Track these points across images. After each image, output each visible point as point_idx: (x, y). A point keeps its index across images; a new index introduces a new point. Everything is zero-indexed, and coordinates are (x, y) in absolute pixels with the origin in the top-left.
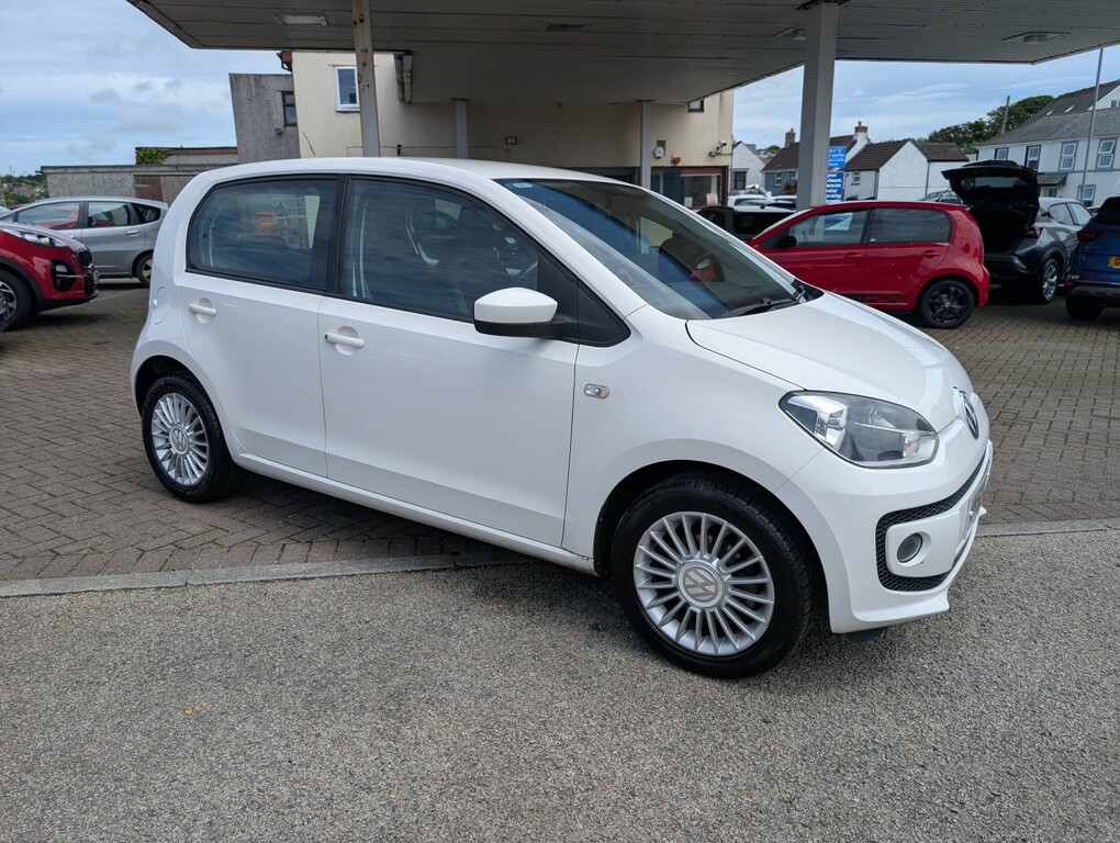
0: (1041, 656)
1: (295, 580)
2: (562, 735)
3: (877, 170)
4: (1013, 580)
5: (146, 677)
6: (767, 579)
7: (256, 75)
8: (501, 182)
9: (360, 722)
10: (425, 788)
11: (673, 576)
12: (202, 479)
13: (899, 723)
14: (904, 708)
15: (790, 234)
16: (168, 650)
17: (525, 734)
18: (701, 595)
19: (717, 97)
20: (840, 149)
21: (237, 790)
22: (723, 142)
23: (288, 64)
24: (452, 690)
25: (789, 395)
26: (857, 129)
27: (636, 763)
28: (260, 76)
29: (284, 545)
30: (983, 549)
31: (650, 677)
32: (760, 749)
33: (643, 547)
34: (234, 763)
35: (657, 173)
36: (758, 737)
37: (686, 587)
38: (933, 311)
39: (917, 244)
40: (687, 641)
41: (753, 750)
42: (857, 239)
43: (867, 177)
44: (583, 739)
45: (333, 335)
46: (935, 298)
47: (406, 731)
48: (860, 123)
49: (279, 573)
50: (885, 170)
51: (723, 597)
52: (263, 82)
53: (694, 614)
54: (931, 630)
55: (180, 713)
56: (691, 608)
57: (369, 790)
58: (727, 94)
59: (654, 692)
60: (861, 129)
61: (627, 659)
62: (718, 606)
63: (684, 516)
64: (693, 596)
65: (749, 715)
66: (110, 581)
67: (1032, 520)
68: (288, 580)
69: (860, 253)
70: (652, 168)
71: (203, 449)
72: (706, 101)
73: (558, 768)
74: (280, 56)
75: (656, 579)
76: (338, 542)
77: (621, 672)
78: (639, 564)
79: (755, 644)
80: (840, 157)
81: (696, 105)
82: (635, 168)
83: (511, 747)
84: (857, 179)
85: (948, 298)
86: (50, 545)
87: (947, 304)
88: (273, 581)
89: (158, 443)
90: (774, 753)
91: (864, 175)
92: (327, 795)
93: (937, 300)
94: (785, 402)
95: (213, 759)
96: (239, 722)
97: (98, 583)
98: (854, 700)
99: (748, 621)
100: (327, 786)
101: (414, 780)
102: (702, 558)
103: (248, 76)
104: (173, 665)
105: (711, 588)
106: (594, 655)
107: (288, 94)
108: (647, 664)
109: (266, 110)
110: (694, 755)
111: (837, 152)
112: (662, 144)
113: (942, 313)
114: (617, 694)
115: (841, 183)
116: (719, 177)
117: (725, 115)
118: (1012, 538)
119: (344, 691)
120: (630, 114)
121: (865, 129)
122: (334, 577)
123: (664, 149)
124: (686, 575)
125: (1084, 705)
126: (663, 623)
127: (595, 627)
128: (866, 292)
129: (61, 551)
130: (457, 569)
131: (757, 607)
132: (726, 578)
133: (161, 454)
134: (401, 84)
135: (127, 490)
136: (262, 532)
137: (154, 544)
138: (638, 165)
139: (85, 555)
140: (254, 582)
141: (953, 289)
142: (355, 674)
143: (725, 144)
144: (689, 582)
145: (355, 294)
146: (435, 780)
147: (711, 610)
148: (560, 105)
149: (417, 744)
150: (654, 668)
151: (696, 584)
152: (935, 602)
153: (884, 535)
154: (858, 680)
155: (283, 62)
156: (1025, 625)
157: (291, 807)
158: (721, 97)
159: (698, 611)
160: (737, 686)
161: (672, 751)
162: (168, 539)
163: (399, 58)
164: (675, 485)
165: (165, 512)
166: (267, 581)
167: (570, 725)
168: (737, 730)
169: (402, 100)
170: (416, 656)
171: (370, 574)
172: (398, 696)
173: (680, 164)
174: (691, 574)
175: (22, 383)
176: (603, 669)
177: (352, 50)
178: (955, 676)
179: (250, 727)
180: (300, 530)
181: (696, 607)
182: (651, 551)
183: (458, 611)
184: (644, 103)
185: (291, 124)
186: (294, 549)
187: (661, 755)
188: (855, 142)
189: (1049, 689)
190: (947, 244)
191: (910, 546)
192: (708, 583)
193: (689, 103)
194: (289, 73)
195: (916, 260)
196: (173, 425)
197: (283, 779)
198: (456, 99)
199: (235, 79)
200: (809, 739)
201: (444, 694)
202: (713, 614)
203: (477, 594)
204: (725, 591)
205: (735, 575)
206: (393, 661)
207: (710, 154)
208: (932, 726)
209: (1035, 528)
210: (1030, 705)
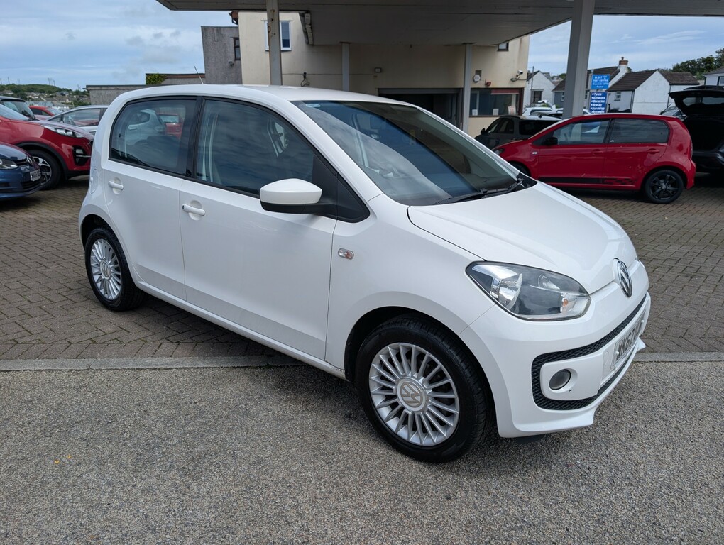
0: (669, 459)
1: (159, 369)
2: (300, 498)
3: (633, 91)
4: (662, 397)
5: (39, 434)
6: (455, 395)
7: (217, 27)
8: (296, 103)
9: (165, 478)
10: (192, 532)
11: (394, 387)
12: (118, 296)
13: (546, 506)
14: (552, 495)
15: (554, 136)
16: (61, 415)
17: (275, 495)
18: (412, 402)
19: (518, 40)
20: (605, 76)
21: (67, 523)
22: (521, 71)
23: (236, 19)
24: (235, 457)
25: (474, 264)
26: (621, 63)
27: (344, 524)
28: (220, 28)
29: (161, 344)
31: (375, 456)
32: (436, 520)
33: (375, 365)
34: (72, 503)
35: (475, 92)
36: (439, 510)
37: (402, 396)
38: (654, 191)
39: (644, 144)
40: (403, 433)
41: (432, 520)
42: (601, 140)
43: (625, 95)
44: (313, 502)
45: (187, 206)
46: (655, 182)
47: (194, 487)
48: (623, 58)
49: (150, 364)
50: (638, 91)
51: (425, 406)
52: (222, 32)
53: (407, 415)
55: (51, 462)
56: (405, 411)
57: (154, 530)
58: (525, 38)
59: (375, 468)
60: (623, 62)
61: (363, 442)
62: (423, 411)
63: (401, 345)
64: (407, 402)
65: (437, 492)
66: (42, 364)
67: (689, 351)
68: (155, 369)
69: (602, 150)
70: (472, 89)
71: (118, 276)
72: (510, 43)
73: (288, 523)
74: (231, 14)
75: (384, 388)
76: (197, 343)
77: (356, 452)
78: (373, 377)
79: (447, 441)
80: (605, 82)
81: (503, 47)
82: (460, 89)
83: (261, 504)
84: (619, 97)
85: (665, 182)
86: (15, 336)
87: (664, 187)
88: (145, 369)
89: (95, 271)
90: (446, 524)
91: (623, 94)
92: (124, 532)
93: (657, 184)
94: (470, 269)
95: (60, 498)
96: (87, 472)
97: (34, 365)
98: (517, 486)
99: (442, 423)
100: (127, 525)
101: (186, 526)
102: (412, 376)
103: (213, 28)
104: (59, 427)
105: (418, 398)
106: (341, 437)
107: (236, 39)
108: (376, 447)
109: (224, 50)
110: (387, 521)
111: (603, 79)
112: (479, 72)
113: (659, 193)
114: (348, 468)
115: (605, 100)
116: (517, 95)
117: (523, 54)
118: (670, 364)
119: (164, 453)
120: (458, 52)
121: (626, 62)
122: (185, 369)
123: (480, 76)
124: (402, 387)
125: (692, 502)
126: (388, 419)
127: (349, 416)
128: (606, 177)
129: (20, 341)
130: (268, 367)
131: (449, 415)
132: (428, 392)
133: (96, 278)
134: (306, 33)
135: (76, 299)
136: (151, 333)
137: (78, 339)
138: (462, 87)
139: (34, 344)
140: (132, 369)
141: (668, 176)
142: (175, 440)
143: (522, 73)
144: (404, 392)
146: (200, 526)
147: (418, 414)
148: (411, 46)
149: (198, 497)
150: (380, 450)
151: (408, 395)
152: (584, 418)
153: (539, 370)
154: (526, 469)
155: (233, 19)
156: (662, 434)
157: (98, 539)
158: (521, 41)
159: (410, 413)
160: (434, 468)
161: (373, 516)
162: (89, 336)
163: (302, 16)
164: (395, 323)
165: (95, 316)
166: (141, 369)
167: (307, 490)
168: (425, 503)
169: (308, 43)
170: (221, 430)
171: (209, 368)
172: (197, 460)
173: (490, 87)
174: (406, 387)
175: (41, 225)
176: (345, 448)
177: (266, 10)
178: (599, 471)
179: (92, 476)
180: (175, 333)
181: (409, 410)
182: (380, 368)
183: (259, 398)
184: (468, 45)
185: (238, 59)
186: (167, 347)
187: (364, 519)
188: (619, 71)
189: (668, 487)
190: (665, 145)
191: (561, 378)
192: (417, 395)
193: (498, 45)
194: (237, 26)
195: (643, 155)
196: (102, 260)
197: (99, 517)
198: (342, 43)
199: (205, 30)
200: (475, 514)
201: (230, 461)
202: (420, 416)
203: (276, 386)
204: (427, 401)
205: (435, 390)
206: (204, 433)
207: (512, 79)
208: (570, 511)
209: (690, 357)
210: (650, 499)
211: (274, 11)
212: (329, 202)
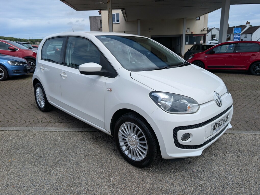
0: (235, 171)
1: (52, 131)
2: (88, 177)
3: (252, 34)
4: (239, 147)
5: (7, 151)
6: (146, 142)
7: (95, 17)
9: (43, 168)
10: (47, 187)
11: (126, 139)
12: (44, 106)
13: (180, 186)
14: (184, 182)
15: (214, 50)
16: (15, 145)
17: (79, 176)
18: (132, 144)
19: (204, 16)
20: (240, 28)
21: (6, 181)
22: (205, 27)
24: (69, 162)
25: (152, 92)
26: (247, 23)
27: (101, 188)
28: (96, 17)
29: (56, 123)
30: (235, 137)
31: (120, 164)
32: (136, 188)
33: (120, 131)
34: (10, 175)
35: (187, 36)
36: (138, 185)
37: (129, 142)
38: (254, 70)
39: (250, 52)
40: (130, 156)
41: (134, 188)
42: (232, 51)
44: (92, 179)
45: (62, 74)
46: (254, 67)
47: (52, 172)
48: (248, 21)
49: (50, 129)
50: (254, 34)
51: (137, 146)
52: (96, 18)
53: (131, 149)
54: (206, 160)
55: (8, 161)
57: (34, 185)
58: (206, 15)
59: (118, 168)
60: (248, 23)
61: (117, 159)
62: (136, 148)
63: (128, 123)
64: (131, 144)
65: (139, 178)
66: (14, 129)
67: (255, 130)
68: (51, 131)
69: (233, 55)
70: (186, 35)
71: (44, 99)
72: (201, 17)
73: (81, 186)
75: (124, 139)
76: (68, 123)
77: (113, 162)
78: (120, 135)
79: (144, 159)
80: (239, 31)
81: (198, 18)
82: (181, 35)
83: (73, 179)
84: (246, 36)
85: (258, 67)
86: (9, 119)
87: (258, 69)
88: (47, 131)
89: (37, 98)
90: (139, 190)
91: (248, 35)
92: (24, 185)
93: (255, 68)
94: (151, 95)
95: (7, 173)
96: (18, 165)
97: (12, 129)
98: (171, 177)
99: (142, 153)
100: (26, 183)
101: (45, 185)
102: (132, 135)
103: (93, 17)
104: (14, 149)
105: (134, 143)
106: (109, 157)
107: (101, 20)
108: (121, 161)
109: (97, 24)
110: (117, 187)
111: (239, 29)
112: (188, 29)
113: (256, 71)
114: (109, 168)
115: (240, 37)
116: (203, 36)
117: (206, 21)
118: (245, 135)
119: (46, 159)
120: (180, 21)
121: (249, 23)
122: (61, 131)
123: (189, 30)
124: (129, 139)
125: (241, 188)
126: (125, 151)
127: (114, 150)
128: (234, 65)
129: (10, 121)
130: (90, 132)
131: (145, 149)
132: (137, 141)
133: (38, 100)
134: (124, 17)
136: (53, 119)
137: (29, 121)
138: (182, 34)
139: (14, 122)
140: (43, 131)
142: (51, 155)
143: (205, 28)
145: (68, 64)
146: (50, 185)
147: (134, 149)
148: (163, 20)
149: (53, 175)
150: (122, 162)
151: (131, 142)
153: (177, 133)
154: (176, 172)
155: (99, 13)
156: (235, 161)
157: (15, 187)
158: (205, 16)
159: (132, 149)
160: (141, 170)
161: (112, 185)
162: (33, 120)
163: (122, 11)
164: (126, 115)
165: (36, 113)
166: (46, 131)
167: (91, 175)
168: (133, 182)
169: (125, 20)
170: (67, 153)
171: (69, 131)
172: (56, 163)
173: (193, 34)
174: (130, 138)
176: (109, 161)
178: (205, 174)
179: (19, 166)
180: (61, 119)
181: (132, 147)
182: (122, 132)
183: (83, 142)
184: (184, 19)
185: (101, 27)
186: (57, 124)
187: (109, 186)
188: (246, 26)
189: (232, 181)
190: (259, 52)
191: (186, 137)
192: (133, 141)
193: (196, 18)
194: (101, 16)
195: (249, 57)
196: (39, 94)
197: (17, 180)
198: (138, 20)
199: (90, 17)
200: (152, 187)
203: (91, 138)
204: (137, 144)
205: (140, 140)
206: (61, 153)
207: (201, 31)
208: (189, 188)
209: (255, 132)
210: (223, 186)
211: (110, 9)
212: (104, 71)
